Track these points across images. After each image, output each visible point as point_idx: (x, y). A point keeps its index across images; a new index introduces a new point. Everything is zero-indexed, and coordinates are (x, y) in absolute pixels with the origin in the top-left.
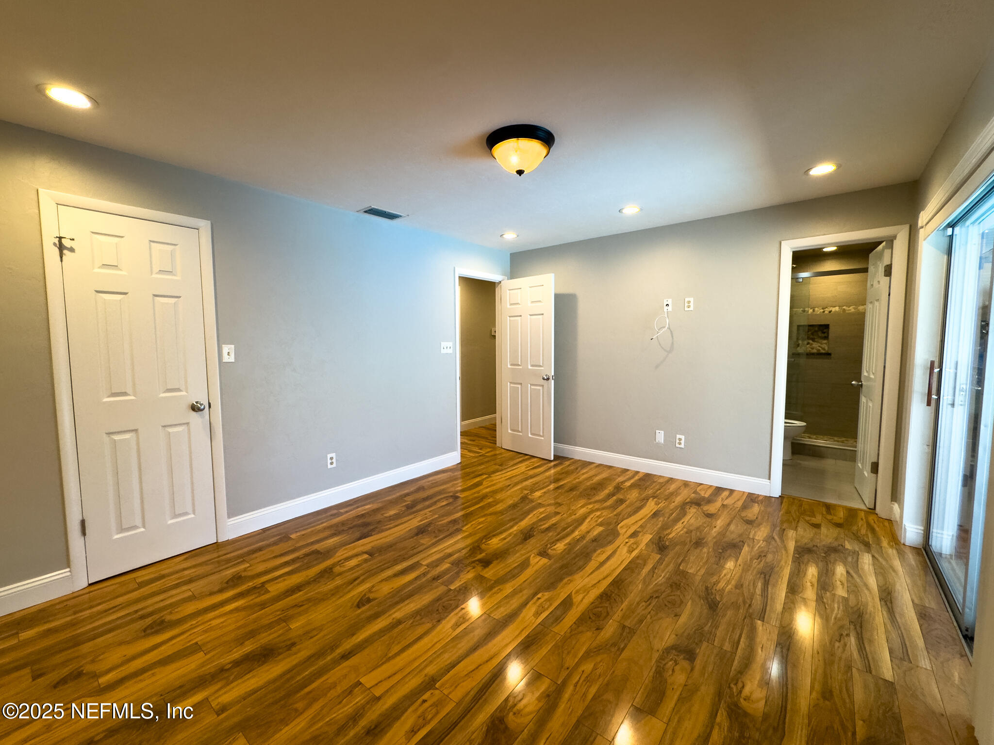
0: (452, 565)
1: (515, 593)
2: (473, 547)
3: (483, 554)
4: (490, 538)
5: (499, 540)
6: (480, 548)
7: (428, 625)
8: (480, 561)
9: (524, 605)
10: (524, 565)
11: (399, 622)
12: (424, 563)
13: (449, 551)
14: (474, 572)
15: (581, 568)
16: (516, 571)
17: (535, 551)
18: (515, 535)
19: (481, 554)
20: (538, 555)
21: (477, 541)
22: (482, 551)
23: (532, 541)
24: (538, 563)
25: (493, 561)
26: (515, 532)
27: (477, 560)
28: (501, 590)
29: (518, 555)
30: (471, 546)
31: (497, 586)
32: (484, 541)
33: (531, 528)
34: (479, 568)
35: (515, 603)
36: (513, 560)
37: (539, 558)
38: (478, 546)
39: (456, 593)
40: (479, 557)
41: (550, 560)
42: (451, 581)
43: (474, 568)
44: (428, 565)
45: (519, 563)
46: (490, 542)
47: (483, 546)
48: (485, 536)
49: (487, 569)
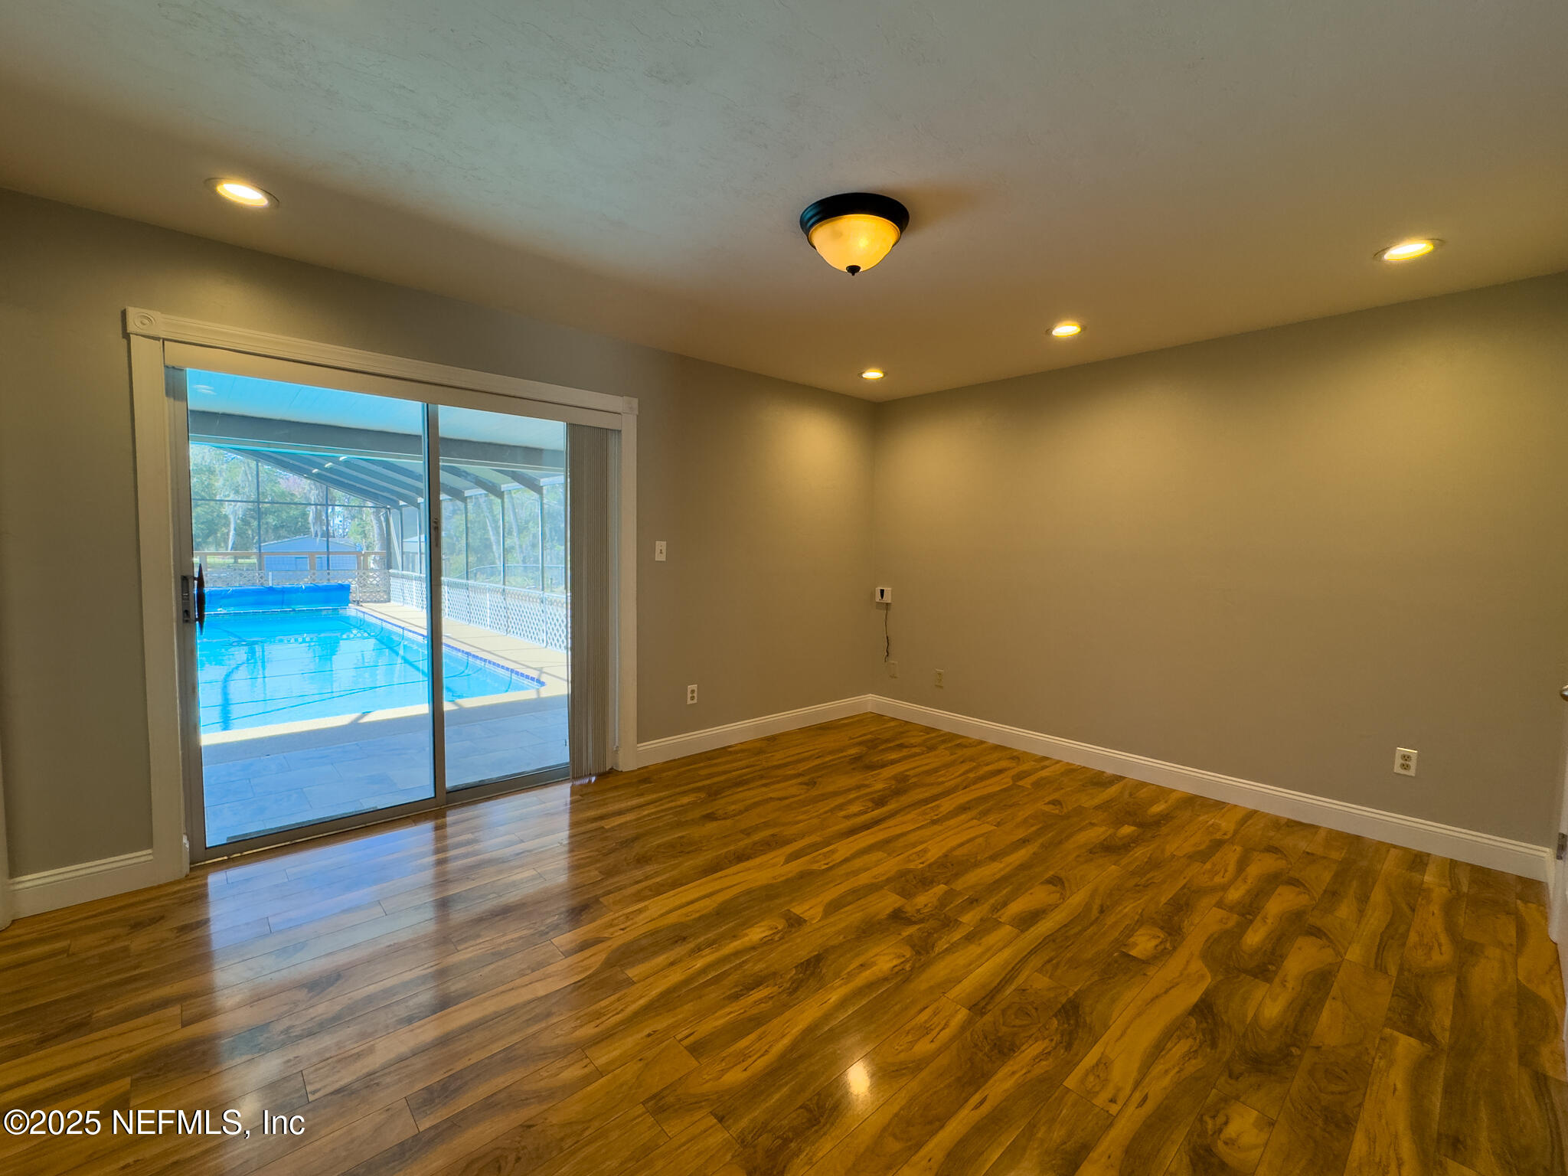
0: (956, 920)
1: (856, 873)
2: (928, 953)
3: (905, 934)
4: (895, 973)
5: (874, 964)
6: (913, 947)
7: (956, 853)
8: (909, 922)
9: (846, 860)
10: (833, 907)
11: (993, 858)
12: (1008, 928)
13: (974, 950)
14: (916, 905)
15: (749, 892)
16: (850, 898)
17: (806, 929)
18: (837, 975)
19: (910, 936)
20: (805, 921)
21: (924, 967)
22: (909, 941)
23: (804, 954)
24: (809, 908)
25: (887, 919)
26: (838, 982)
27: (915, 923)
28: (875, 877)
29: (843, 925)
30: (933, 955)
31: (879, 882)
32: (908, 967)
33: (796, 990)
34: (910, 909)
35: (858, 863)
36: (851, 916)
37: (806, 916)
38: (918, 953)
39: (936, 879)
40: (911, 930)
41: (788, 910)
42: (950, 894)
43: (918, 911)
44: (998, 924)
45: (842, 910)
46: (895, 962)
47: (908, 953)
48: (907, 980)
49: (897, 905)
